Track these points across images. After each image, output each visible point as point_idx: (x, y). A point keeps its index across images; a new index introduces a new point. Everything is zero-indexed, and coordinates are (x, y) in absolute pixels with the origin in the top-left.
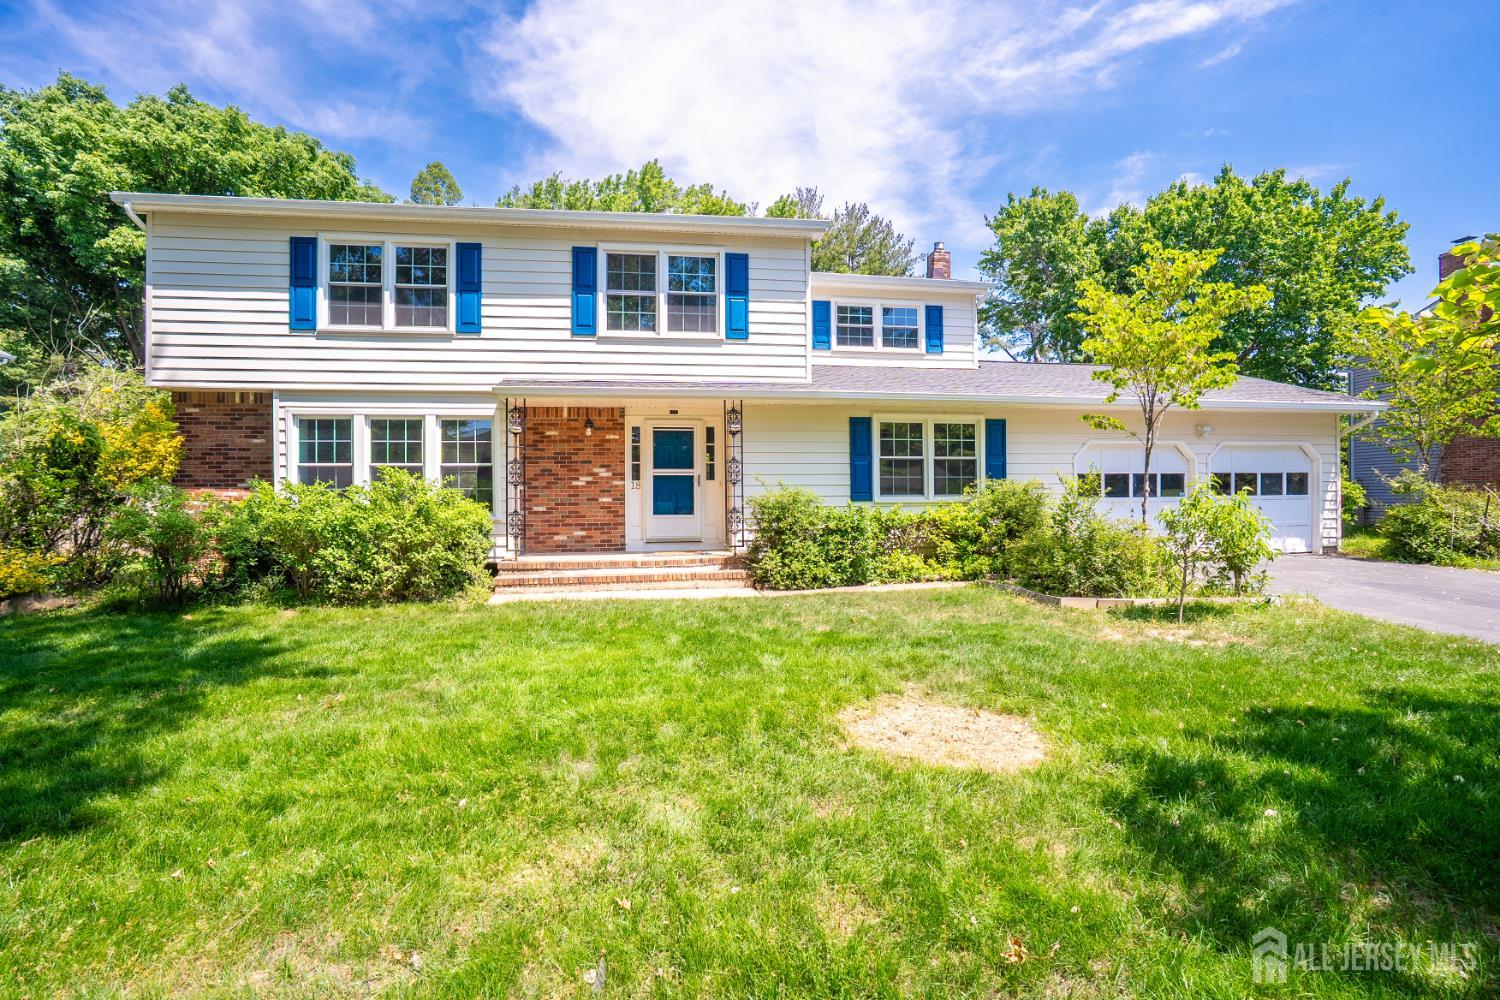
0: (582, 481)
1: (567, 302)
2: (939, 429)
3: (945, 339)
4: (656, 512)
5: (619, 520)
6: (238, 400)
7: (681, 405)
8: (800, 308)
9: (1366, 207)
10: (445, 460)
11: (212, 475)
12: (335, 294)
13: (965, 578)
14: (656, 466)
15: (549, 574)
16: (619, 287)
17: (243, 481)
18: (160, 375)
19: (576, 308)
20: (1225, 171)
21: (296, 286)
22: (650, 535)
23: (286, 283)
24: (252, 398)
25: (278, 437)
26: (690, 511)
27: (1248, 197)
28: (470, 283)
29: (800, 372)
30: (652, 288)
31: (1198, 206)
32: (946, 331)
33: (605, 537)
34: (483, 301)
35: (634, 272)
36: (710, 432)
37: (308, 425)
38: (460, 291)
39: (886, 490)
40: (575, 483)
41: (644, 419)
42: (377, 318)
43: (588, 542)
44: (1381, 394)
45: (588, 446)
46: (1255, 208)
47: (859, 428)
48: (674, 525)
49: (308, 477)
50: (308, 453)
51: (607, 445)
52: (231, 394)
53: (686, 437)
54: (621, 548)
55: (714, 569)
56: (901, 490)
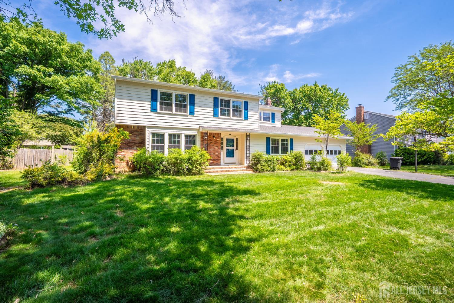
0: (212, 150)
1: (213, 109)
2: (282, 140)
3: (275, 120)
4: (227, 157)
5: (219, 158)
6: (132, 128)
7: (231, 133)
8: (257, 114)
9: (342, 95)
10: (185, 144)
11: (126, 146)
12: (161, 104)
13: (291, 170)
14: (227, 147)
15: (213, 170)
16: (223, 107)
17: (133, 148)
18: (118, 121)
19: (214, 111)
20: (316, 83)
21: (152, 101)
22: (225, 162)
23: (150, 100)
24: (136, 127)
25: (147, 137)
26: (233, 157)
27: (320, 90)
28: (192, 103)
29: (257, 127)
30: (229, 107)
31: (311, 91)
32: (275, 118)
33: (216, 162)
34: (195, 108)
35: (226, 103)
36: (237, 139)
37: (153, 135)
38: (190, 105)
39: (272, 153)
40: (211, 150)
41: (225, 136)
42: (171, 110)
43: (213, 163)
44: (352, 136)
45: (213, 141)
46: (322, 92)
47: (268, 139)
48: (230, 160)
49: (153, 148)
50: (153, 141)
51: (217, 142)
52: (131, 126)
53: (233, 140)
54: (220, 165)
55: (245, 169)
56: (275, 153)
